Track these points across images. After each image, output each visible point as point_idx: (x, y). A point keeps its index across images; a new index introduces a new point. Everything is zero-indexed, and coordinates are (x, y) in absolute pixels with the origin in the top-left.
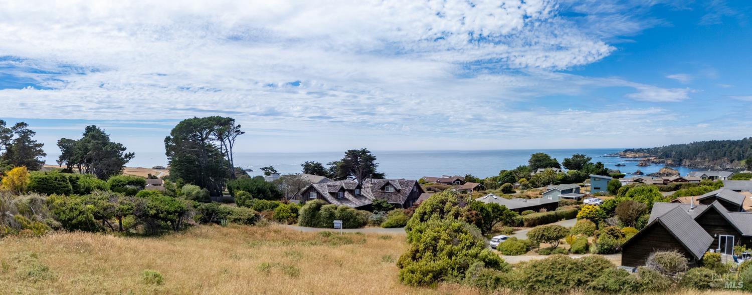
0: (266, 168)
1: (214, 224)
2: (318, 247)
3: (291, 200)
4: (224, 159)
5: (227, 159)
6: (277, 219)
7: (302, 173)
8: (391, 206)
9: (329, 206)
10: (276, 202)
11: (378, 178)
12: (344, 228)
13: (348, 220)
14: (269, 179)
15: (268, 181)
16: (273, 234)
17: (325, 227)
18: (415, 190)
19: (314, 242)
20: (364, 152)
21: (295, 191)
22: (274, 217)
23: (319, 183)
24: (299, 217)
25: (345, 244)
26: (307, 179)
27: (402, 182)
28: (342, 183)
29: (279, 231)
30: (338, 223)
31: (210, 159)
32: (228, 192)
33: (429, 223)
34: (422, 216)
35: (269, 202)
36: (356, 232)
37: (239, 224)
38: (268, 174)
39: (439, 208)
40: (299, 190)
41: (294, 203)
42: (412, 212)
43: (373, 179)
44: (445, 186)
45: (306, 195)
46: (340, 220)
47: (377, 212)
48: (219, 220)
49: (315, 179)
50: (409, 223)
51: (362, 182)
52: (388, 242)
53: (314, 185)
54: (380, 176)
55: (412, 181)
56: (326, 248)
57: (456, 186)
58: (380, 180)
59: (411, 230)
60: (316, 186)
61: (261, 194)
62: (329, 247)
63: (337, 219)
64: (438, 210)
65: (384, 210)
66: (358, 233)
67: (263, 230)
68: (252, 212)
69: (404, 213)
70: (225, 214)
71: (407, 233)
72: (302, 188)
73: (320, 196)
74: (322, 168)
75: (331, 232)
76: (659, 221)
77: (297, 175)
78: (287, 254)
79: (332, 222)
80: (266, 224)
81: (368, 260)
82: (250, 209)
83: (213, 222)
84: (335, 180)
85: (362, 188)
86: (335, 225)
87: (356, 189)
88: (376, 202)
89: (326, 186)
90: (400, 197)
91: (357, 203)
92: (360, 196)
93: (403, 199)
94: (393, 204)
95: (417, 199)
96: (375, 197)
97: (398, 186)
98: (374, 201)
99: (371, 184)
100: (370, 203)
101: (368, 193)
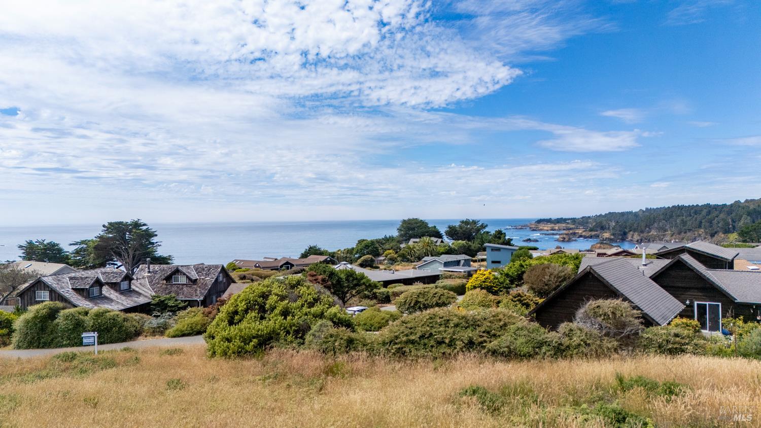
2: (53, 381)
7: (21, 259)
8: (183, 304)
9: (72, 310)
11: (160, 264)
12: (100, 343)
13: (108, 330)
17: (66, 346)
18: (221, 279)
19: (44, 373)
20: (137, 225)
21: (5, 291)
23: (55, 274)
24: (14, 334)
25: (102, 368)
26: (30, 270)
27: (199, 269)
28: (98, 273)
30: (89, 337)
33: (243, 327)
34: (231, 316)
36: (122, 348)
39: (258, 304)
40: (14, 288)
42: (215, 312)
43: (151, 266)
44: (268, 272)
45: (28, 296)
46: (94, 331)
49: (46, 270)
50: (210, 329)
51: (132, 270)
52: (175, 357)
53: (45, 279)
54: (163, 261)
55: (216, 267)
56: (68, 380)
57: (284, 272)
58: (164, 266)
59: (213, 338)
60: (49, 280)
62: (73, 378)
63: (89, 331)
64: (257, 307)
65: (171, 311)
66: (126, 349)
69: (203, 313)
71: (207, 343)
72: (20, 284)
73: (55, 295)
74: (60, 251)
75: (77, 353)
76: (592, 271)
77: (9, 263)
79: (80, 336)
81: (142, 390)
84: (86, 269)
85: (133, 279)
86: (85, 341)
87: (122, 281)
88: (157, 299)
89: (68, 279)
90: (196, 290)
91: (125, 303)
92: (129, 292)
93: (201, 293)
94: (185, 301)
95: (224, 292)
96: (155, 292)
97: (194, 275)
98: (154, 298)
99: (149, 272)
100: (146, 302)
101: (144, 286)
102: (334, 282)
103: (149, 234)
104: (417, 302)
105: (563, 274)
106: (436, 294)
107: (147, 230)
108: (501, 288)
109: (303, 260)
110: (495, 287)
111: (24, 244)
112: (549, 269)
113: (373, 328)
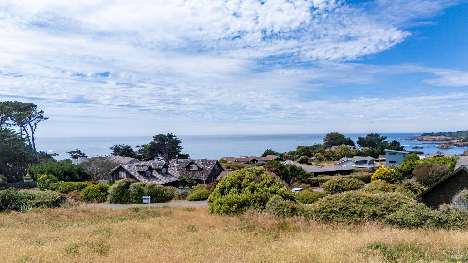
0: (73, 152)
1: (12, 211)
2: (128, 222)
3: (100, 180)
4: (24, 144)
5: (28, 144)
6: (86, 199)
7: (112, 155)
8: (195, 182)
9: (137, 183)
10: (84, 183)
11: (183, 158)
12: (152, 203)
13: (156, 195)
14: (75, 162)
15: (76, 163)
16: (81, 214)
17: (134, 203)
18: (216, 168)
19: (123, 218)
20: (170, 136)
21: (104, 172)
22: (82, 197)
23: (129, 163)
24: (108, 196)
25: (153, 217)
26: (116, 161)
27: (204, 162)
28: (150, 163)
29: (87, 210)
30: (146, 199)
31: (8, 144)
32: (30, 177)
33: (229, 196)
34: (222, 190)
35: (76, 183)
36: (163, 206)
37: (43, 208)
38: (75, 157)
39: (237, 184)
40: (108, 170)
41: (103, 183)
42: (213, 187)
43: (178, 160)
44: (243, 164)
45: (115, 175)
46: (148, 195)
47: (182, 187)
48: (18, 206)
49: (124, 161)
50: (211, 196)
51: (168, 162)
52: (192, 213)
53: (124, 166)
54: (185, 157)
55: (214, 161)
56: (135, 222)
57: (252, 165)
58: (185, 160)
59: (212, 202)
60: (126, 166)
61: (68, 177)
62: (138, 221)
63: (146, 195)
64: (236, 185)
65: (189, 186)
66: (165, 207)
67: (69, 211)
68: (57, 194)
69: (207, 188)
70: (25, 200)
71: (209, 205)
72: (112, 168)
73: (129, 175)
74: (131, 150)
75: (140, 207)
77: (106, 157)
78: (95, 232)
79: (141, 198)
80: (72, 205)
81: (174, 230)
82: (54, 192)
83: (10, 209)
84: (144, 161)
85: (169, 167)
86: (144, 201)
87: (163, 168)
88: (181, 179)
89: (135, 166)
90: (202, 174)
91: (164, 180)
92: (166, 174)
93: (205, 176)
94: (197, 180)
95: (218, 175)
96: (180, 174)
97: (201, 165)
98: (179, 178)
99: (177, 163)
100: (176, 180)
101: (174, 171)
102: (283, 172)
103: (177, 142)
104: (337, 187)
105: (443, 171)
106: (350, 182)
107: (176, 139)
108: (396, 179)
109: (264, 158)
110: (392, 178)
111: (113, 146)
112: (432, 167)
113: (308, 202)
